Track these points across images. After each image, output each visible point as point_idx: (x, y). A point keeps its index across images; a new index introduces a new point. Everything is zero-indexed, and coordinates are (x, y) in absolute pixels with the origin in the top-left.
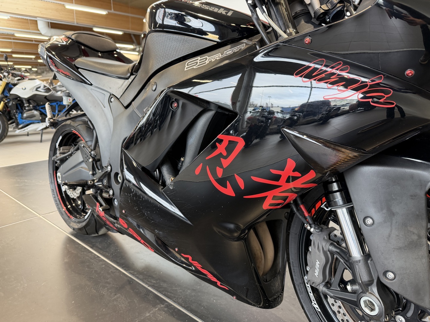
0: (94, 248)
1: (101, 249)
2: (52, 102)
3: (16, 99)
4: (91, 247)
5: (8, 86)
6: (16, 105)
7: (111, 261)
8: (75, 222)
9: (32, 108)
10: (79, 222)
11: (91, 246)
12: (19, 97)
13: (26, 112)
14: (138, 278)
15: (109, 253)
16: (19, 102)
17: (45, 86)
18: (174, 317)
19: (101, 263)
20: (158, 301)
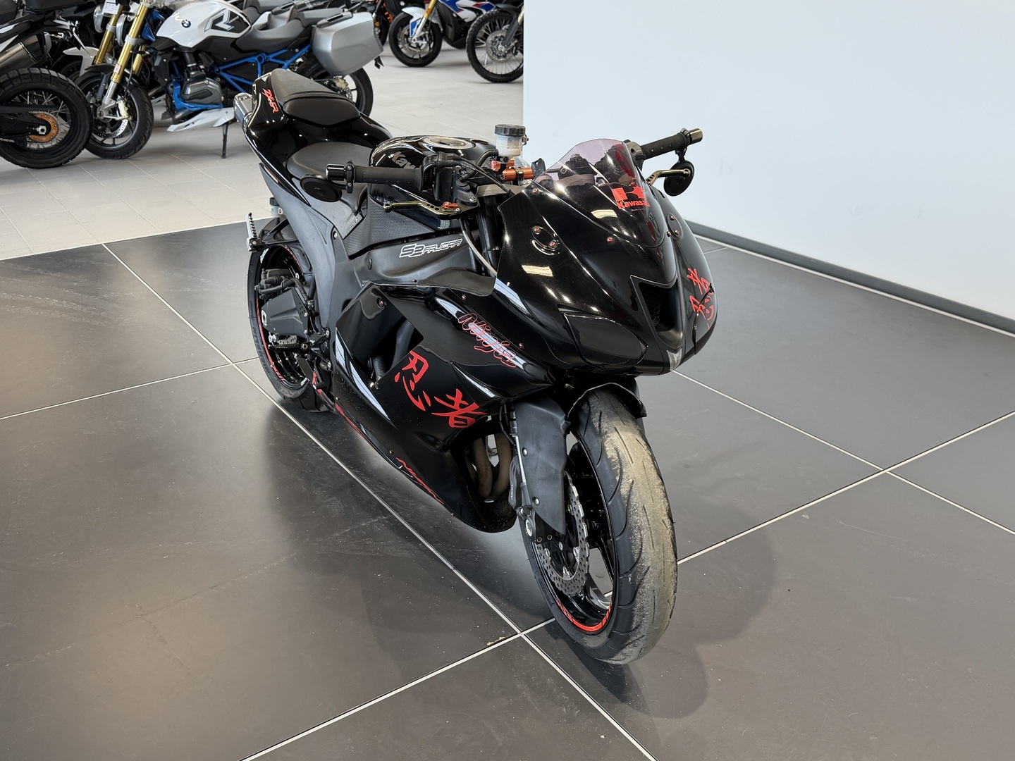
0: (312, 431)
1: (321, 434)
2: (249, 54)
3: (170, 49)
4: (307, 429)
5: (152, 15)
6: (170, 63)
7: (333, 453)
8: (286, 387)
9: (203, 72)
10: (292, 389)
11: (309, 427)
12: (177, 45)
13: (190, 83)
14: (363, 481)
15: (331, 442)
16: (176, 58)
17: (232, 15)
18: (393, 531)
19: (319, 454)
20: (380, 512)
